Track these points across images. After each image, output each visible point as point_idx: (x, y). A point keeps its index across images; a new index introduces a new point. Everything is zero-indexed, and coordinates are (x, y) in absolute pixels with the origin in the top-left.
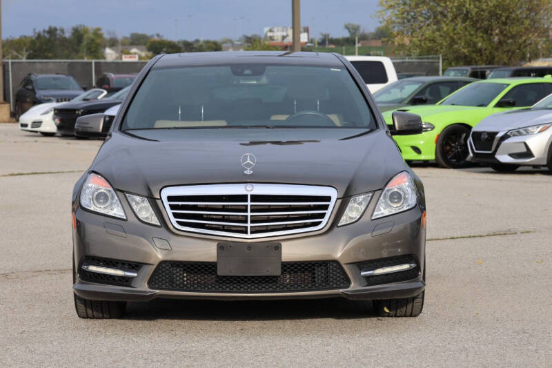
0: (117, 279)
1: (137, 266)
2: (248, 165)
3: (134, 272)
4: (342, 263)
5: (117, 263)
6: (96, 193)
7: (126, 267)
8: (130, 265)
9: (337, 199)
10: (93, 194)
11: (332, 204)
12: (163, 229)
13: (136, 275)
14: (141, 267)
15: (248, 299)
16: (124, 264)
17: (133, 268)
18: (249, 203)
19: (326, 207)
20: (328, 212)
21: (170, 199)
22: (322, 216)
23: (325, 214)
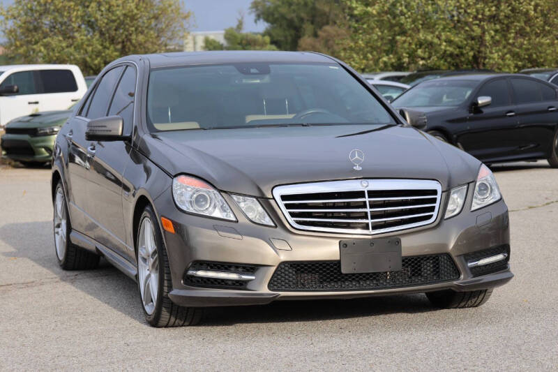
0: (230, 282)
1: (252, 268)
2: (357, 161)
3: (251, 275)
4: (453, 255)
5: (230, 267)
6: (195, 196)
7: (240, 270)
8: (244, 268)
9: (442, 192)
10: (191, 197)
11: (438, 197)
12: (279, 229)
13: (253, 278)
14: (257, 269)
15: (368, 296)
16: (237, 267)
17: (248, 271)
18: (367, 199)
19: (434, 201)
20: (437, 205)
21: (284, 198)
22: (432, 209)
23: (434, 207)
